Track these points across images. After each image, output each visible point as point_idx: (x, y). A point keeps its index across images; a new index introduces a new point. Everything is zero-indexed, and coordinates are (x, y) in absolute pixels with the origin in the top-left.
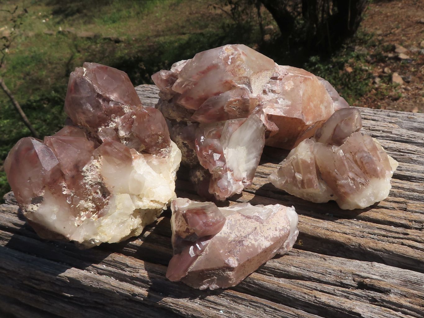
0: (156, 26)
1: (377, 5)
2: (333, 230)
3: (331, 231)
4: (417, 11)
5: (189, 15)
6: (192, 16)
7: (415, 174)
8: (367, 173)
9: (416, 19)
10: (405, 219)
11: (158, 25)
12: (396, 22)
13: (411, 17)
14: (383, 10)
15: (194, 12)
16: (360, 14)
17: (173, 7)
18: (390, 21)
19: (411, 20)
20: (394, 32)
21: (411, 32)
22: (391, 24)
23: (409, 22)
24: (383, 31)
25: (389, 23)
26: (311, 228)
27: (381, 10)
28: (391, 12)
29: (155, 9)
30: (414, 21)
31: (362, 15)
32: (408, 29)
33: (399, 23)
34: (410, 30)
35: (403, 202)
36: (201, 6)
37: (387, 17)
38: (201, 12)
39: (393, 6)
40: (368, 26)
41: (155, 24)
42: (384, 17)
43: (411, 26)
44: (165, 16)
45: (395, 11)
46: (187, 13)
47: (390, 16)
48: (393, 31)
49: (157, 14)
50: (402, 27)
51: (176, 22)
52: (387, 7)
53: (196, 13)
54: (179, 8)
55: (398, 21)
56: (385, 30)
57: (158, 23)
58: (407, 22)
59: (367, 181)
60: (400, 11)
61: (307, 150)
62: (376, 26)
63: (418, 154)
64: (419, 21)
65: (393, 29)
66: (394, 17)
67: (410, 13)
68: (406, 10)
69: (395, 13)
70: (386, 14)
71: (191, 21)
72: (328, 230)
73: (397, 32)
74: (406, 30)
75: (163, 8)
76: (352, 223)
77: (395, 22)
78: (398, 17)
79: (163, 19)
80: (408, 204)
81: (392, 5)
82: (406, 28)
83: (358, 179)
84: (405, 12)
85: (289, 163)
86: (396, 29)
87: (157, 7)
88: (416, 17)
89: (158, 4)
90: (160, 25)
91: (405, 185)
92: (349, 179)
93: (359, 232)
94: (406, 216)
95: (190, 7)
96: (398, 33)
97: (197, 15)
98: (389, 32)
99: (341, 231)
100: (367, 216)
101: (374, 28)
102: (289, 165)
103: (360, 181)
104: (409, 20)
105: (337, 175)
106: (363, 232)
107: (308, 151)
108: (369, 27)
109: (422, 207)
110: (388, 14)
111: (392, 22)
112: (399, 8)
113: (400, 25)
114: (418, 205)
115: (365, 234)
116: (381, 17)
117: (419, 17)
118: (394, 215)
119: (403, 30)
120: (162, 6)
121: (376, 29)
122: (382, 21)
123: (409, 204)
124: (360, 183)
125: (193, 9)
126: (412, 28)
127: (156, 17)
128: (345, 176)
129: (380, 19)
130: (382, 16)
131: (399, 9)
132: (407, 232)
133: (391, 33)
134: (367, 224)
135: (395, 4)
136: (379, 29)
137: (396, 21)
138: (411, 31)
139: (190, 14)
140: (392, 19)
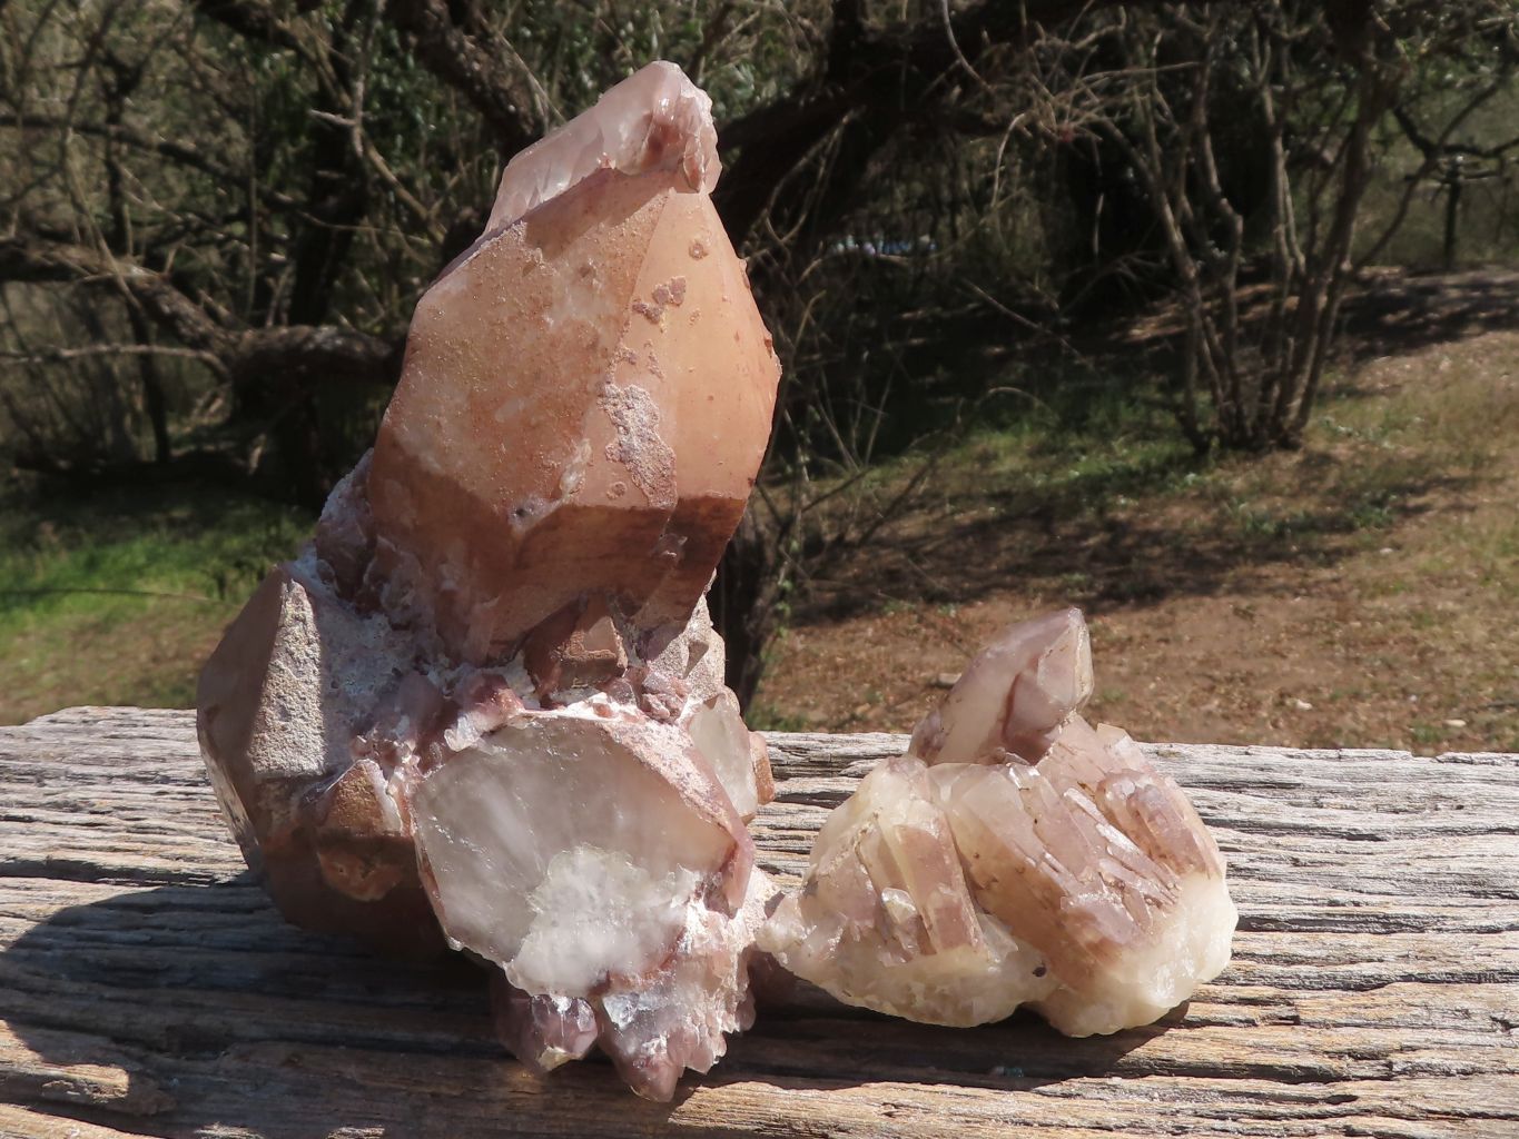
0: (18, 703)
1: (798, 634)
2: (1048, 1121)
3: (1041, 1125)
4: (924, 652)
5: (151, 665)
6: (164, 668)
7: (1273, 911)
8: (1163, 856)
9: (923, 675)
10: (1314, 1052)
11: (26, 698)
12: (867, 685)
13: (909, 668)
14: (821, 649)
15: (170, 654)
16: (756, 650)
17: (89, 636)
18: (847, 680)
19: (909, 677)
20: (865, 713)
21: (915, 713)
22: (850, 689)
23: (907, 684)
24: (827, 711)
25: (846, 688)
26: (953, 1126)
27: (814, 647)
28: (847, 655)
29: (18, 641)
30: (920, 682)
31: (763, 654)
32: (904, 706)
33: (874, 686)
34: (911, 708)
35: (1275, 997)
36: (195, 634)
37: (836, 668)
38: (198, 655)
39: (850, 635)
40: (781, 697)
41: (15, 695)
42: (826, 670)
43: (911, 697)
44: (54, 668)
45: (858, 651)
46: (144, 657)
47: (845, 666)
48: (859, 711)
49: (25, 662)
50: (886, 700)
51: (97, 688)
52: (833, 639)
53: (177, 656)
54: (112, 640)
55: (872, 682)
56: (833, 708)
57: (27, 692)
58: (899, 683)
59: (1171, 885)
60: (874, 651)
61: (912, 795)
62: (806, 698)
63: (1252, 851)
64: (934, 681)
65: (857, 705)
66: (856, 671)
67: (903, 658)
68: (890, 647)
69: (858, 657)
70: (831, 659)
71: (157, 684)
72: (1027, 1124)
73: (871, 715)
74: (898, 707)
75: (49, 639)
76: (1114, 1088)
77: (860, 684)
78: (869, 668)
79: (48, 678)
80: (1297, 1002)
81: (846, 632)
82: (897, 703)
83: (1133, 880)
84: (888, 654)
85: (846, 855)
86: (867, 706)
87: (24, 635)
88: (921, 670)
89: (30, 628)
90: (35, 697)
91: (1253, 945)
92: (1105, 887)
93: (1158, 1117)
94: (1311, 1040)
95: (155, 637)
96: (876, 717)
97: (180, 664)
98: (846, 715)
99: (1083, 1119)
100: (1165, 1056)
101: (799, 702)
102: (847, 863)
103: (1144, 891)
104: (903, 679)
105: (1055, 876)
106: (1173, 1114)
107: (915, 798)
108: (783, 701)
109: (1353, 1006)
110: (839, 660)
111: (853, 684)
112: (868, 640)
113: (878, 693)
114: (1336, 1002)
115: (1182, 1120)
116: (817, 670)
117: (933, 668)
118: (1265, 1041)
119: (889, 709)
120: (44, 632)
121: (806, 705)
122: (823, 680)
123: (1304, 1003)
124: (1146, 897)
125: (165, 642)
126: (916, 702)
127: (19, 669)
128: (1087, 875)
129: (813, 674)
130: (819, 667)
131: (867, 645)
132: (1348, 1092)
133: (853, 717)
134: (1176, 1083)
135: (854, 632)
136: (815, 707)
137: (865, 681)
138: (915, 710)
139: (155, 659)
140: (852, 675)
